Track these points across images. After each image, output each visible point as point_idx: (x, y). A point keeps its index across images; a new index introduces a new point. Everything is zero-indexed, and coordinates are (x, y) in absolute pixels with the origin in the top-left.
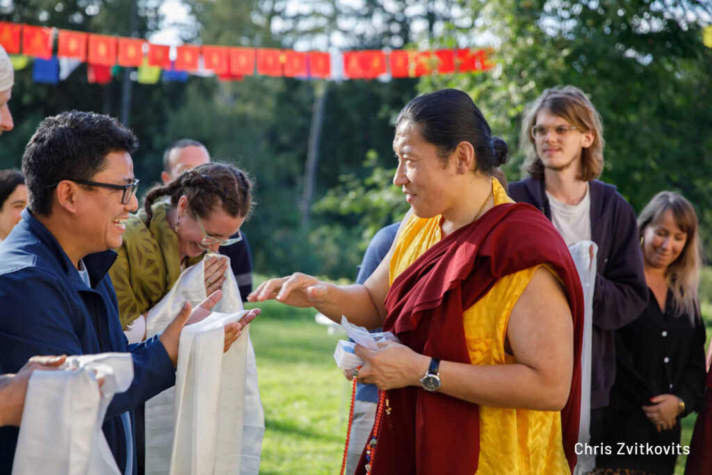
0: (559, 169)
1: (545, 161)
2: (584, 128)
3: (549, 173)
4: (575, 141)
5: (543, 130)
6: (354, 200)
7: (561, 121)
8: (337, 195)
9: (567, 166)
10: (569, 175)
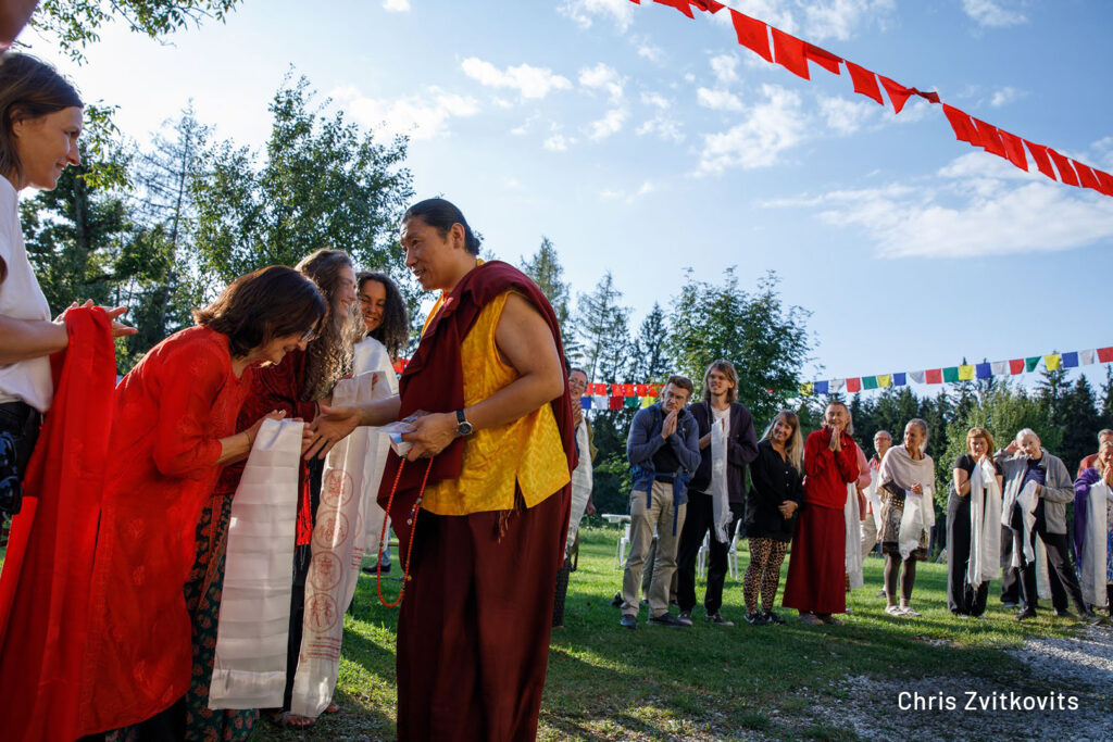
0: (718, 395)
1: (712, 391)
2: (731, 379)
3: (713, 397)
4: (726, 384)
5: (713, 377)
6: (616, 465)
7: (722, 374)
8: (607, 463)
9: (721, 394)
10: (722, 399)
